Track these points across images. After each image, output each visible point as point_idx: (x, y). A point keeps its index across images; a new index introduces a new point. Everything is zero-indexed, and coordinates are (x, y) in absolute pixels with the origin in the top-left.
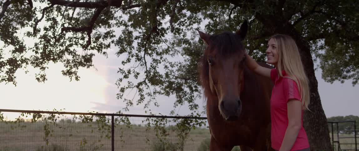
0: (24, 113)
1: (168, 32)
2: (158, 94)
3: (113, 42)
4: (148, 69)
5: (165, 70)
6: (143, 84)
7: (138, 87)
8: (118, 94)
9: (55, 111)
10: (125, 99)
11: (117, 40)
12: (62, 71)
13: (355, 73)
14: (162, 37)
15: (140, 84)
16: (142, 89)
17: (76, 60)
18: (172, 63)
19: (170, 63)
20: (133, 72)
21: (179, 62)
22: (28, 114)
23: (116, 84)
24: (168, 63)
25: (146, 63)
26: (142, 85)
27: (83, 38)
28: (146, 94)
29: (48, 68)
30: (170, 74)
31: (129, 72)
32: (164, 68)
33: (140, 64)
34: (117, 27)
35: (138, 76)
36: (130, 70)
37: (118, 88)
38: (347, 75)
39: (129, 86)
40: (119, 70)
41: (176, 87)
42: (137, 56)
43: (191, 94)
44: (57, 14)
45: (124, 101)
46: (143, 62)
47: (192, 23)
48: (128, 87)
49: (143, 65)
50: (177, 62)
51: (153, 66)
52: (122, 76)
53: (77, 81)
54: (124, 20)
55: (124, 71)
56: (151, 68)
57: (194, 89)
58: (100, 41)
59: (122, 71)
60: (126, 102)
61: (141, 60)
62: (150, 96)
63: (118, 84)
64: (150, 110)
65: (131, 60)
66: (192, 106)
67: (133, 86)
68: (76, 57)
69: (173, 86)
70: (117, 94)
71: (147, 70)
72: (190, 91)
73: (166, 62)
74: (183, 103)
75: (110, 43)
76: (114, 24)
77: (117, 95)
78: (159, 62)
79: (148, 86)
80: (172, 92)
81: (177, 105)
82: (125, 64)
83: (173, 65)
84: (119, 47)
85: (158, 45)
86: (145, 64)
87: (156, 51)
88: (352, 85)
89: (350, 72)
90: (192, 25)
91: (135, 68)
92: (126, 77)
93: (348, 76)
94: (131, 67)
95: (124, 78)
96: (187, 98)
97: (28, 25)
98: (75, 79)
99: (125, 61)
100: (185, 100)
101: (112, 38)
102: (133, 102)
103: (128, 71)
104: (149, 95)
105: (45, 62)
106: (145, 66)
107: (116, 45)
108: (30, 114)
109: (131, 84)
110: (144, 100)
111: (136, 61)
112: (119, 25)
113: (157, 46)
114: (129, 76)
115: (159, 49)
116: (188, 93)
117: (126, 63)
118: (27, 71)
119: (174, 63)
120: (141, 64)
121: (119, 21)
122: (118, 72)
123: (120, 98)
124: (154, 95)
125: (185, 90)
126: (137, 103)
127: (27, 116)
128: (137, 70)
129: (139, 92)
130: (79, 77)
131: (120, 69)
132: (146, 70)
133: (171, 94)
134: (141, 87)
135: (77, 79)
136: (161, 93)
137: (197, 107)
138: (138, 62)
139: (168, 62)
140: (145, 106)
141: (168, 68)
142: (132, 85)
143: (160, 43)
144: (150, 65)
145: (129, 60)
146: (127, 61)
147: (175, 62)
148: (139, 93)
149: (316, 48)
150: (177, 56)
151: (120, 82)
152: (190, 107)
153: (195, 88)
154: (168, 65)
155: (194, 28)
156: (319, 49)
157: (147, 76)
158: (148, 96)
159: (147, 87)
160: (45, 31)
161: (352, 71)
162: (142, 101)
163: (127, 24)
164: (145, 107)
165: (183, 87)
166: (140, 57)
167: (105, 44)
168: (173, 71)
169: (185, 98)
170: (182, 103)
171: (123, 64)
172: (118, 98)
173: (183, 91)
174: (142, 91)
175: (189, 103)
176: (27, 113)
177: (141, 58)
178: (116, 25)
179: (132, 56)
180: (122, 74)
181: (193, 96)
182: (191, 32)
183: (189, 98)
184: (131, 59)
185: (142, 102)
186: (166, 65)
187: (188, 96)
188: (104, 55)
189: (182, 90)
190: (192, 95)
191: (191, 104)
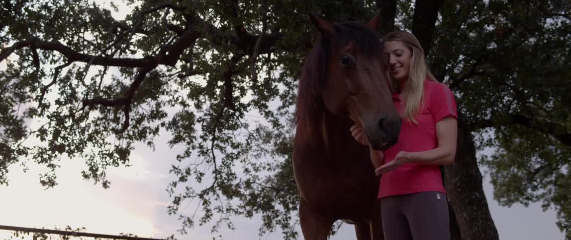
0: (19, 232)
1: (250, 110)
2: (234, 213)
3: (163, 124)
4: (218, 168)
5: (245, 176)
6: (210, 193)
7: (201, 196)
8: (170, 207)
9: (68, 230)
10: (181, 216)
11: (169, 122)
12: (82, 172)
13: (545, 191)
14: (240, 119)
15: (205, 192)
16: (208, 200)
17: (104, 152)
18: (255, 164)
19: (252, 165)
20: (195, 172)
21: (266, 163)
22: (25, 233)
23: (168, 190)
24: (249, 165)
25: (214, 158)
26: (208, 194)
27: (116, 120)
28: (215, 209)
29: (59, 166)
30: (253, 181)
31: (188, 172)
32: (244, 172)
33: (205, 160)
34: (170, 106)
35: (202, 178)
36: (189, 169)
37: (170, 196)
38: (534, 194)
39: (187, 194)
40: (172, 169)
41: (262, 202)
42: (201, 147)
43: (286, 215)
44: (76, 83)
45: (179, 219)
46: (209, 157)
47: (287, 104)
48: (185, 195)
49: (211, 161)
50: (264, 163)
51: (225, 163)
52: (176, 178)
53: (106, 188)
54: (181, 96)
55: (180, 170)
56: (223, 165)
57: (291, 206)
58: (143, 125)
59: (176, 170)
60: (182, 221)
61: (206, 153)
62: (221, 212)
63: (170, 190)
64: (221, 236)
65: (191, 154)
66: (288, 234)
67: (194, 195)
68: (104, 147)
69: (258, 200)
70: (168, 206)
71: (216, 170)
72: (285, 209)
73: (247, 163)
74: (274, 228)
75: (158, 126)
76: (167, 101)
77: (168, 208)
78: (235, 157)
79: (218, 195)
80: (256, 210)
81: (264, 232)
82: (182, 160)
83: (258, 168)
84: (173, 132)
85: (234, 131)
86: (212, 160)
87: (232, 141)
88: (541, 209)
89: (538, 189)
90: (288, 107)
91: (198, 165)
92: (183, 179)
93: (535, 196)
94: (192, 164)
95: (179, 181)
96: (280, 221)
97: (32, 100)
98: (102, 185)
99: (182, 155)
100: (276, 224)
101: (161, 119)
102: (194, 220)
103: (186, 170)
104: (220, 210)
105: (56, 156)
106: (214, 164)
107: (167, 129)
108: (28, 234)
109: (191, 190)
110: (210, 218)
111: (199, 156)
112: (173, 103)
113: (233, 134)
114: (187, 178)
115: (235, 138)
116: (282, 212)
117: (184, 157)
118: (26, 169)
119: (260, 165)
120: (207, 160)
121: (173, 98)
122: (170, 172)
123: (173, 214)
124: (228, 213)
125: (276, 209)
126: (201, 223)
127: (23, 238)
128: (201, 169)
129: (204, 204)
130: (109, 183)
131: (174, 166)
132: (214, 169)
133: (254, 213)
134: (206, 197)
135: (105, 185)
136: (238, 213)
137: (296, 236)
138: (202, 158)
139: (249, 163)
140: (212, 229)
141: (250, 172)
142: (193, 193)
143: (237, 128)
144: (221, 161)
145: (188, 154)
146: (184, 154)
147: (261, 163)
148: (203, 207)
149: (481, 143)
150: (264, 157)
151: (173, 187)
152: (285, 235)
153: (293, 205)
154: (250, 168)
155: (290, 112)
156: (485, 145)
157: (216, 178)
158: (218, 212)
159: (215, 196)
160: (58, 106)
161: (541, 187)
162: (208, 219)
163: (185, 102)
164: (212, 231)
165: (273, 204)
166: (206, 149)
167: (151, 127)
168: (257, 176)
169: (276, 221)
170: (272, 229)
171: (179, 159)
172: (170, 214)
173: (274, 209)
174: (209, 203)
175: (283, 229)
176: (23, 233)
177: (208, 150)
178: (169, 104)
179: (194, 148)
180: (177, 175)
181: (290, 218)
182: (287, 119)
183: (284, 220)
184: (191, 152)
185: (209, 221)
186: (247, 167)
187: (282, 218)
188: (149, 146)
189: (273, 207)
190: (289, 215)
191: (286, 230)
